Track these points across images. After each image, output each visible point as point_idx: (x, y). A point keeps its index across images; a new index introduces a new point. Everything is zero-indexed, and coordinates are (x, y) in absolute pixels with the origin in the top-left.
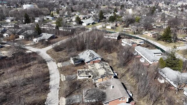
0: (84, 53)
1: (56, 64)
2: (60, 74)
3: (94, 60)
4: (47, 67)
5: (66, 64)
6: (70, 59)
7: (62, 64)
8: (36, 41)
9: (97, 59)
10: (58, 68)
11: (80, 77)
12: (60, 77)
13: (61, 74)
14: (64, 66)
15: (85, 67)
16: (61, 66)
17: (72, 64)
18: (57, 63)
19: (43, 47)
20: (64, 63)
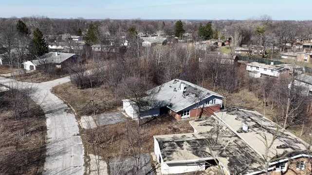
0: (162, 88)
1: (75, 120)
2: (86, 155)
3: (202, 106)
4: (43, 129)
5: (111, 119)
6: (121, 105)
7: (95, 121)
8: (31, 67)
9: (211, 101)
10: (82, 131)
11: (170, 165)
12: (87, 164)
13: (92, 156)
14: (101, 124)
15: (176, 127)
16: (93, 125)
17: (130, 118)
18: (78, 118)
19: (44, 80)
20: (102, 116)
